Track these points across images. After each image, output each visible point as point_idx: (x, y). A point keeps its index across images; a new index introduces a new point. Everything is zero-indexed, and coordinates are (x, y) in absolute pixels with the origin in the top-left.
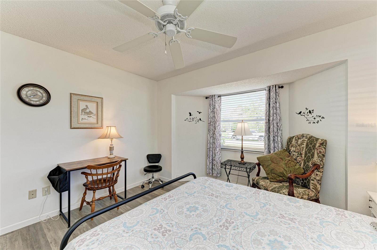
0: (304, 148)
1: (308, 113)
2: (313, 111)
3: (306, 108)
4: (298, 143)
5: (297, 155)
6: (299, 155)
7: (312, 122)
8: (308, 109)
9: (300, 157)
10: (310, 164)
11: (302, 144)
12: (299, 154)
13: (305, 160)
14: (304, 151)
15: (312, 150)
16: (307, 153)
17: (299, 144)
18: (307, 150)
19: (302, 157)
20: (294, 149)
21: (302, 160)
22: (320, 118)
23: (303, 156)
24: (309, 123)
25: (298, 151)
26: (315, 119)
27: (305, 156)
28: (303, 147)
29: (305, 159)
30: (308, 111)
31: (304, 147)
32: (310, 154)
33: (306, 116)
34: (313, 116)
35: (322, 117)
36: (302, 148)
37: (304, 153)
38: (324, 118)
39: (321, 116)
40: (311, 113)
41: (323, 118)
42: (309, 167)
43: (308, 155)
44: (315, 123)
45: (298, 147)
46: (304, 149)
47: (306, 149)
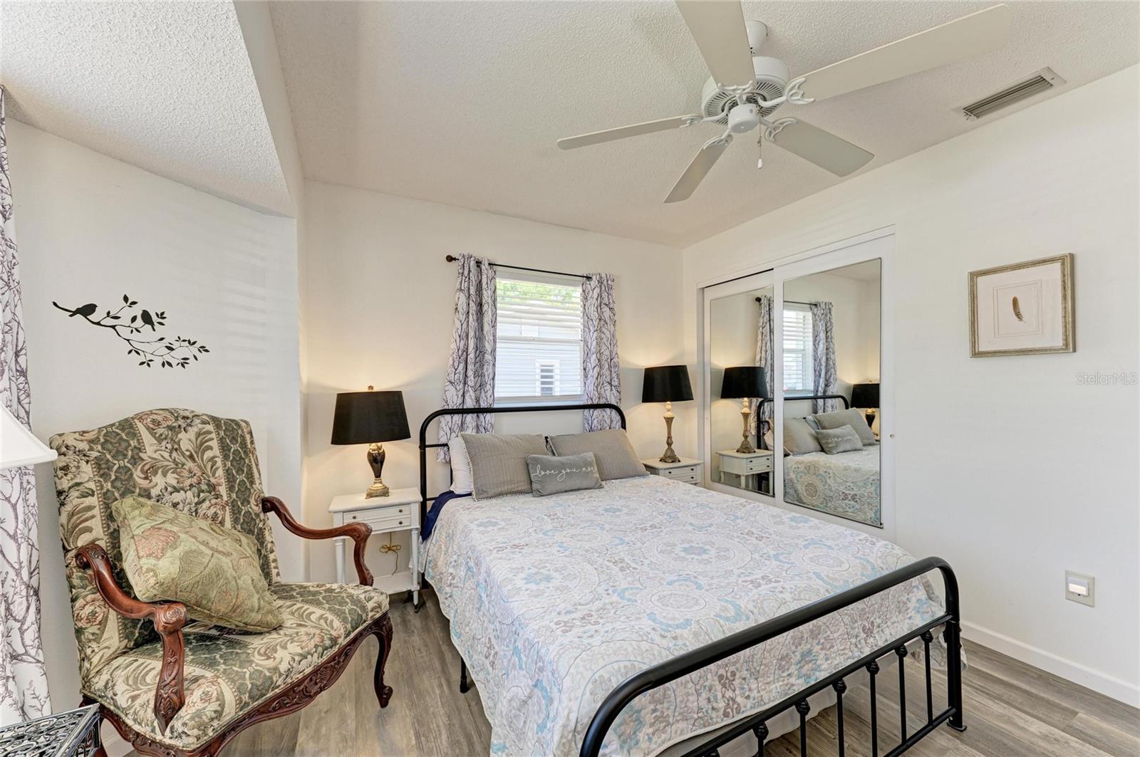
0: (216, 462)
1: (134, 319)
2: (162, 316)
3: (126, 299)
4: (184, 449)
5: (196, 499)
6: (202, 495)
7: (158, 361)
8: (134, 303)
9: (210, 501)
10: (253, 506)
11: (202, 447)
12: (203, 491)
13: (232, 502)
14: (220, 472)
15: (243, 459)
16: (233, 475)
17: (187, 450)
18: (229, 464)
19: (218, 496)
20: (171, 479)
21: (223, 508)
22: (194, 350)
23: (223, 490)
24: (142, 363)
25: (195, 480)
26: (171, 349)
27: (231, 489)
28: (212, 459)
29: (234, 496)
30: (137, 311)
31: (217, 457)
32: (243, 473)
33: (125, 332)
34: (162, 339)
35: (201, 347)
36: (210, 464)
37: (223, 480)
38: (207, 351)
39: (194, 343)
40: (152, 324)
41: (203, 349)
42: (254, 517)
43: (238, 481)
44: (170, 364)
45: (190, 464)
46: (219, 464)
47: (225, 464)
